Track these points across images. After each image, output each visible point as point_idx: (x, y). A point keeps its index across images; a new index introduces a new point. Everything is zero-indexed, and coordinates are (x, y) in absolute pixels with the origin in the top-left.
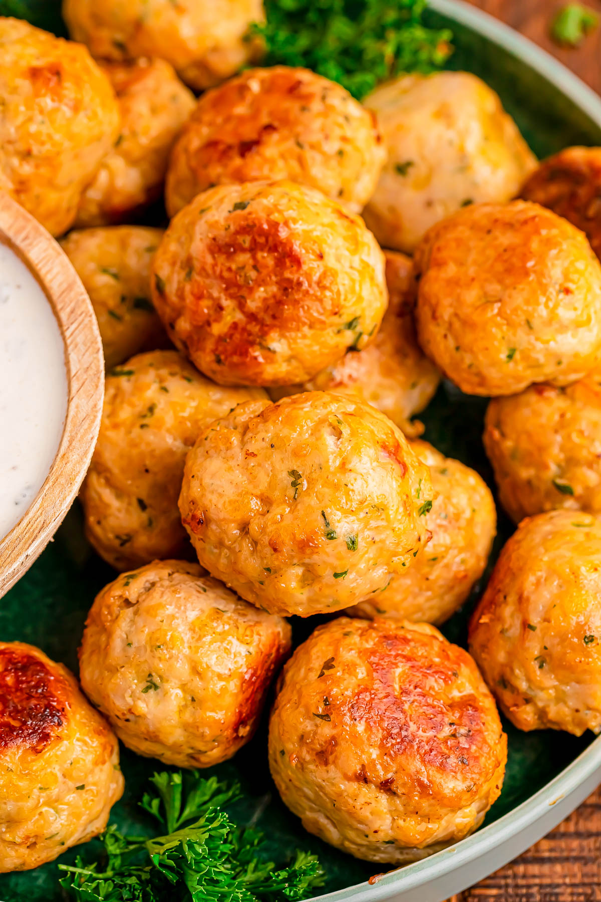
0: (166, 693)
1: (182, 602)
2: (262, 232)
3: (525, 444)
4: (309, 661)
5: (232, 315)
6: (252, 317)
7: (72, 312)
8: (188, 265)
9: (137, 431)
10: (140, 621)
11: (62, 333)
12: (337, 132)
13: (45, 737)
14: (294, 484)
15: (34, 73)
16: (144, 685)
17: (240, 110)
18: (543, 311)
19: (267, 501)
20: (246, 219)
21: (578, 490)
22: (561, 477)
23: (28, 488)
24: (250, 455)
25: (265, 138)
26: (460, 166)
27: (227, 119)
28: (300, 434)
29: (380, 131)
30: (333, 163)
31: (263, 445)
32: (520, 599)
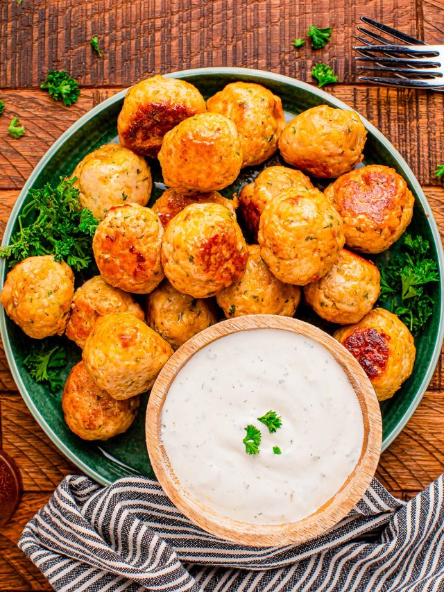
0: (370, 291)
1: (337, 284)
2: (205, 251)
3: (253, 153)
4: (356, 237)
5: (229, 265)
6: (232, 255)
7: (228, 328)
8: (208, 282)
9: (264, 303)
10: (344, 300)
11: (237, 331)
12: (135, 221)
13: (383, 335)
14: (311, 239)
15: (125, 345)
16: (366, 299)
17: (118, 262)
18: (226, 140)
19: (314, 251)
20: (198, 257)
21: (273, 133)
22: (267, 139)
23: (306, 343)
24: (296, 257)
25: (137, 251)
26: (126, 173)
27: (122, 267)
28: (290, 236)
29: (122, 205)
30: (149, 223)
31: (293, 251)
32: (329, 156)
